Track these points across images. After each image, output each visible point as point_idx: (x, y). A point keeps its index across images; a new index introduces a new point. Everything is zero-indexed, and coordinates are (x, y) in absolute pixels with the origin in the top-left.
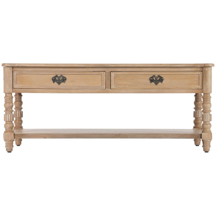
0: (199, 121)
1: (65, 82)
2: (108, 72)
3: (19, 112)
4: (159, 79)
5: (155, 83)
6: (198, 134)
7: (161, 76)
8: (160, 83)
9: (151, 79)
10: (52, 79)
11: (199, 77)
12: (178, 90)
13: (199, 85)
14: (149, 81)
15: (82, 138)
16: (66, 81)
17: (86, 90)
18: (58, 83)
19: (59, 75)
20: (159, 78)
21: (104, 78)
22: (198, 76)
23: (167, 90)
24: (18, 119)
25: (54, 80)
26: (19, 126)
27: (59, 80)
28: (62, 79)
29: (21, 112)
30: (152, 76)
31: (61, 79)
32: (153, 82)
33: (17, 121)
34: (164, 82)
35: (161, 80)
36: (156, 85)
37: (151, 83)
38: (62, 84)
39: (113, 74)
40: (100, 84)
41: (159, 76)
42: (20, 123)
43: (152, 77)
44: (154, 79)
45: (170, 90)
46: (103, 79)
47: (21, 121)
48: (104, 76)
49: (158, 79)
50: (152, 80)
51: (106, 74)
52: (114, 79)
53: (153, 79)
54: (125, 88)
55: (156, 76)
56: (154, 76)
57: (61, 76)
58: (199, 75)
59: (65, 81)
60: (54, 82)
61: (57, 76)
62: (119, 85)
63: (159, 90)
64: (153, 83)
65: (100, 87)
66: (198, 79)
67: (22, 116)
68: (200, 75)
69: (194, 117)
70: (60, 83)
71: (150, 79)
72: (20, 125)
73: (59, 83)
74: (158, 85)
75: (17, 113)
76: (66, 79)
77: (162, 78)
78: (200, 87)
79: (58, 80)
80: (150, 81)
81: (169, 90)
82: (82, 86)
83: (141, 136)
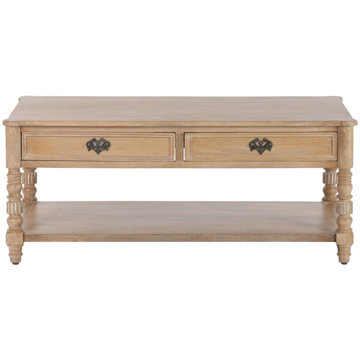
0: (332, 190)
1: (108, 150)
2: (181, 134)
3: (30, 175)
4: (266, 145)
5: (259, 151)
6: (330, 235)
7: (268, 139)
8: (266, 151)
9: (252, 144)
10: (87, 144)
11: (332, 141)
12: (297, 163)
13: (332, 155)
14: (248, 149)
15: (137, 241)
16: (110, 149)
17: (144, 163)
18: (96, 151)
19: (98, 139)
20: (265, 143)
21: (173, 143)
22: (330, 139)
23: (279, 163)
24: (28, 186)
25: (90, 146)
26: (31, 198)
27: (98, 147)
28: (103, 145)
29: (33, 175)
30: (253, 139)
31: (101, 145)
32: (254, 149)
33: (28, 190)
34: (273, 149)
35: (269, 146)
36: (261, 154)
37: (252, 150)
38: (104, 153)
39: (187, 137)
40: (167, 152)
41: (265, 140)
42: (32, 193)
43: (253, 142)
44: (258, 145)
45: (284, 163)
46: (171, 145)
47: (35, 190)
48: (173, 141)
49: (263, 145)
50: (253, 146)
51: (177, 137)
52: (190, 145)
53: (256, 145)
54: (208, 160)
55: (261, 139)
56: (257, 140)
57: (102, 140)
58: (332, 138)
59: (108, 148)
60: (89, 150)
61: (94, 140)
62: (198, 155)
63: (265, 162)
64: (255, 151)
65: (167, 157)
66: (330, 144)
67: (35, 181)
68: (334, 138)
69: (324, 182)
70: (100, 151)
71: (250, 145)
72: (32, 196)
73: (98, 152)
74: (263, 153)
75: (27, 177)
76: (109, 145)
77: (270, 142)
78: (333, 158)
79: (96, 147)
80: (250, 148)
81: (282, 163)
82: (137, 157)
83: (235, 238)
